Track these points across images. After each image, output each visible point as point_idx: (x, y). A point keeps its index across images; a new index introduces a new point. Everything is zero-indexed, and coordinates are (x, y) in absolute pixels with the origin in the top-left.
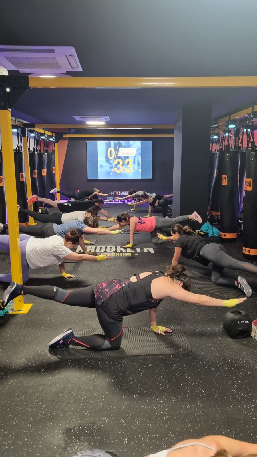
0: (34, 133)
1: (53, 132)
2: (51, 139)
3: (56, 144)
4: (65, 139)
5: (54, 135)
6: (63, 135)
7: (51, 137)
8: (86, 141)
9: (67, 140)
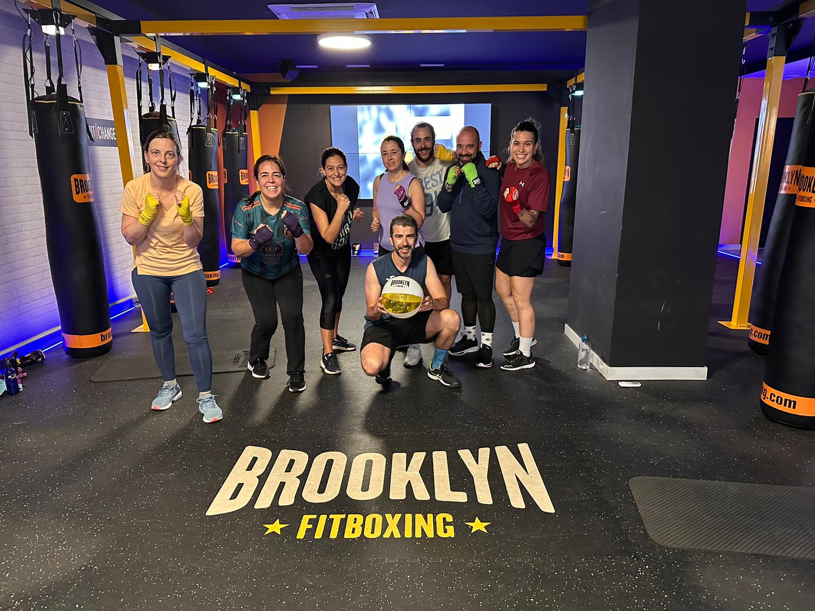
0: (156, 62)
1: (240, 80)
2: (237, 97)
3: (254, 114)
4: (278, 99)
5: (246, 87)
6: (271, 88)
7: (236, 91)
8: (328, 105)
9: (285, 103)
